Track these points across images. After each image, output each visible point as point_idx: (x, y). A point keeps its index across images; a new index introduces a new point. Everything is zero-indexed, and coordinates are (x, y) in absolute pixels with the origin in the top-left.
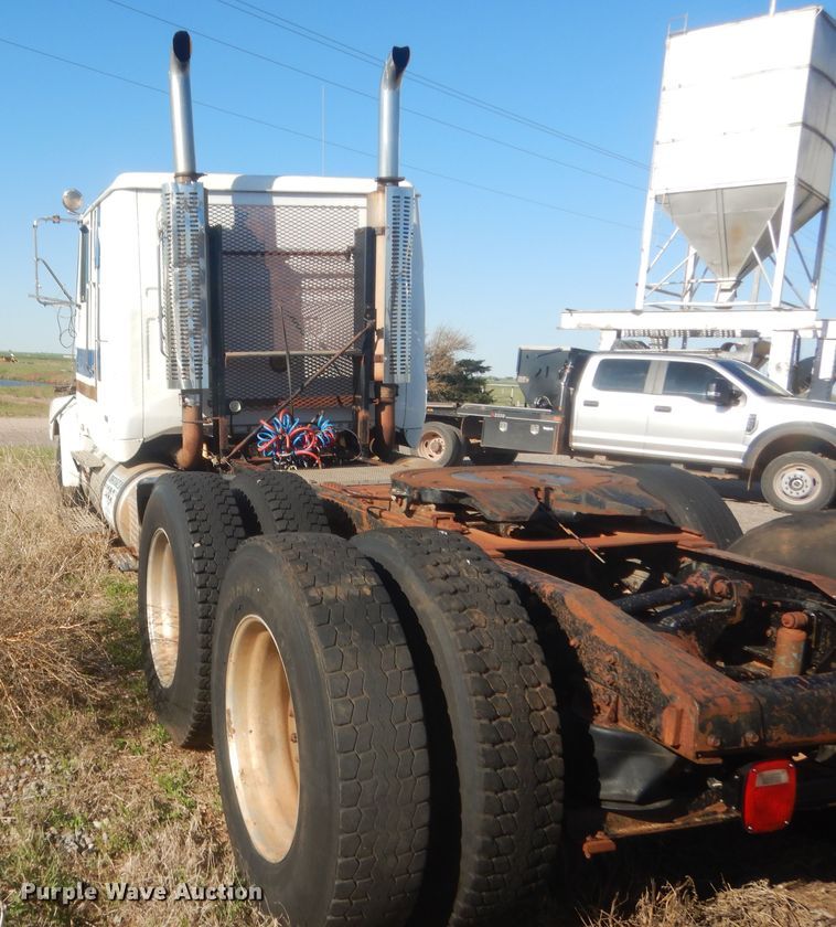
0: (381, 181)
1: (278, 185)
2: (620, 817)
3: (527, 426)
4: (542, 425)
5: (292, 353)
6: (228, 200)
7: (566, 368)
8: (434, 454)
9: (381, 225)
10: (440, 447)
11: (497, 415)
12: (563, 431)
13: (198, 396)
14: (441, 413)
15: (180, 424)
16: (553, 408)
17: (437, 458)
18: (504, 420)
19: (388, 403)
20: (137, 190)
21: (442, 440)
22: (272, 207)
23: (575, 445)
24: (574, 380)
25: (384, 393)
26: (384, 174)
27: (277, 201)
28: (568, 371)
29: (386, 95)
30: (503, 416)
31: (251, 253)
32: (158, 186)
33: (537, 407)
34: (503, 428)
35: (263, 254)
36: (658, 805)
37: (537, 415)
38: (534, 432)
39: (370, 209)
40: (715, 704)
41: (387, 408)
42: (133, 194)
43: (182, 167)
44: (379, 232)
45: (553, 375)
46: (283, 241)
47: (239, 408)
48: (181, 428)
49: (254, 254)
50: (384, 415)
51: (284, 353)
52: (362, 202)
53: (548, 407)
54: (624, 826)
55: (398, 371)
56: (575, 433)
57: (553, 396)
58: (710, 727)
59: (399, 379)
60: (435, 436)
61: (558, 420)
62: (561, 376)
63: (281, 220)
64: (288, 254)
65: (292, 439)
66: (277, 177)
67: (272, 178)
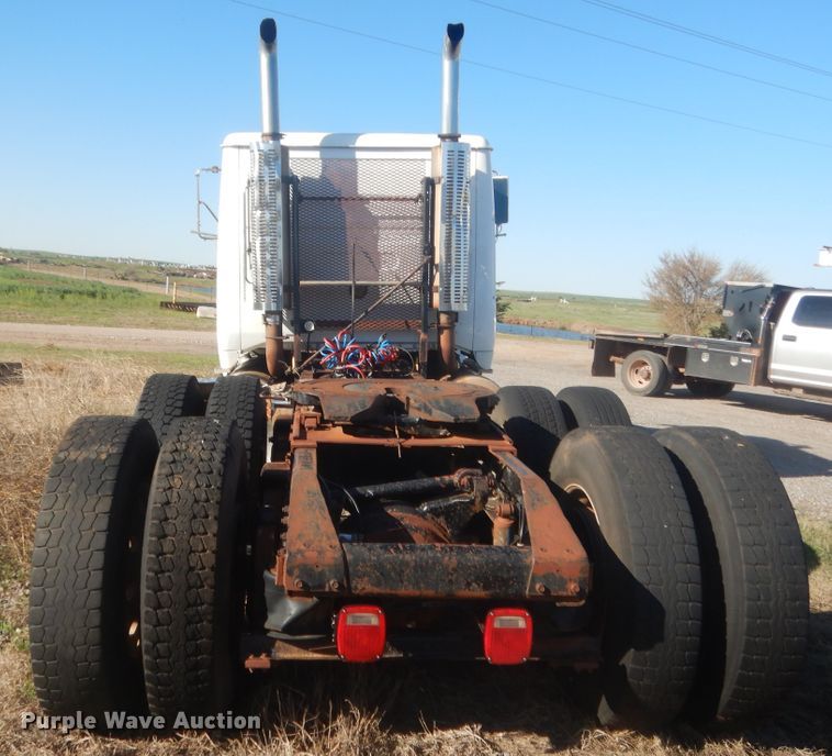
0: (443, 137)
1: (360, 142)
2: (287, 645)
3: (727, 358)
4: (741, 357)
5: (357, 283)
6: (316, 154)
7: (767, 303)
8: (643, 380)
9: (440, 175)
10: (649, 374)
11: (700, 346)
12: (761, 364)
13: (278, 317)
14: (650, 343)
15: (264, 340)
16: (753, 342)
17: (646, 383)
18: (706, 351)
19: (446, 328)
20: (239, 147)
21: (649, 368)
22: (354, 161)
23: (773, 377)
24: (774, 316)
25: (443, 318)
26: (445, 131)
27: (359, 155)
28: (769, 306)
29: (447, 64)
30: (706, 347)
31: (328, 198)
32: (248, 144)
33: (739, 339)
34: (705, 359)
35: (339, 199)
36: (306, 637)
37: (737, 348)
38: (734, 364)
39: (433, 160)
40: (303, 556)
41: (446, 332)
42: (237, 150)
43: (267, 129)
44: (436, 181)
45: (755, 310)
46: (364, 189)
47: (313, 328)
48: (264, 344)
49: (332, 199)
50: (444, 338)
51: (350, 282)
52: (427, 155)
53: (749, 340)
54: (291, 652)
55: (453, 300)
56: (773, 366)
57: (754, 330)
58: (296, 572)
59: (455, 307)
60: (645, 364)
61: (756, 353)
62: (762, 311)
63: (362, 170)
64: (368, 199)
65: (347, 354)
66: (360, 135)
67: (357, 136)
